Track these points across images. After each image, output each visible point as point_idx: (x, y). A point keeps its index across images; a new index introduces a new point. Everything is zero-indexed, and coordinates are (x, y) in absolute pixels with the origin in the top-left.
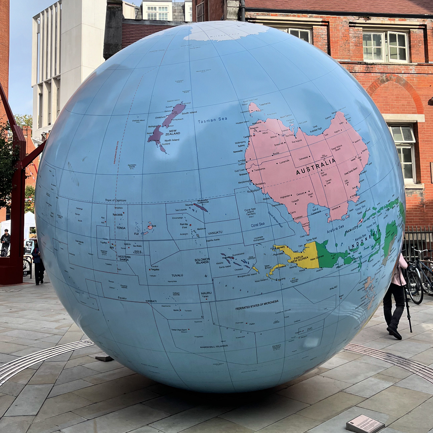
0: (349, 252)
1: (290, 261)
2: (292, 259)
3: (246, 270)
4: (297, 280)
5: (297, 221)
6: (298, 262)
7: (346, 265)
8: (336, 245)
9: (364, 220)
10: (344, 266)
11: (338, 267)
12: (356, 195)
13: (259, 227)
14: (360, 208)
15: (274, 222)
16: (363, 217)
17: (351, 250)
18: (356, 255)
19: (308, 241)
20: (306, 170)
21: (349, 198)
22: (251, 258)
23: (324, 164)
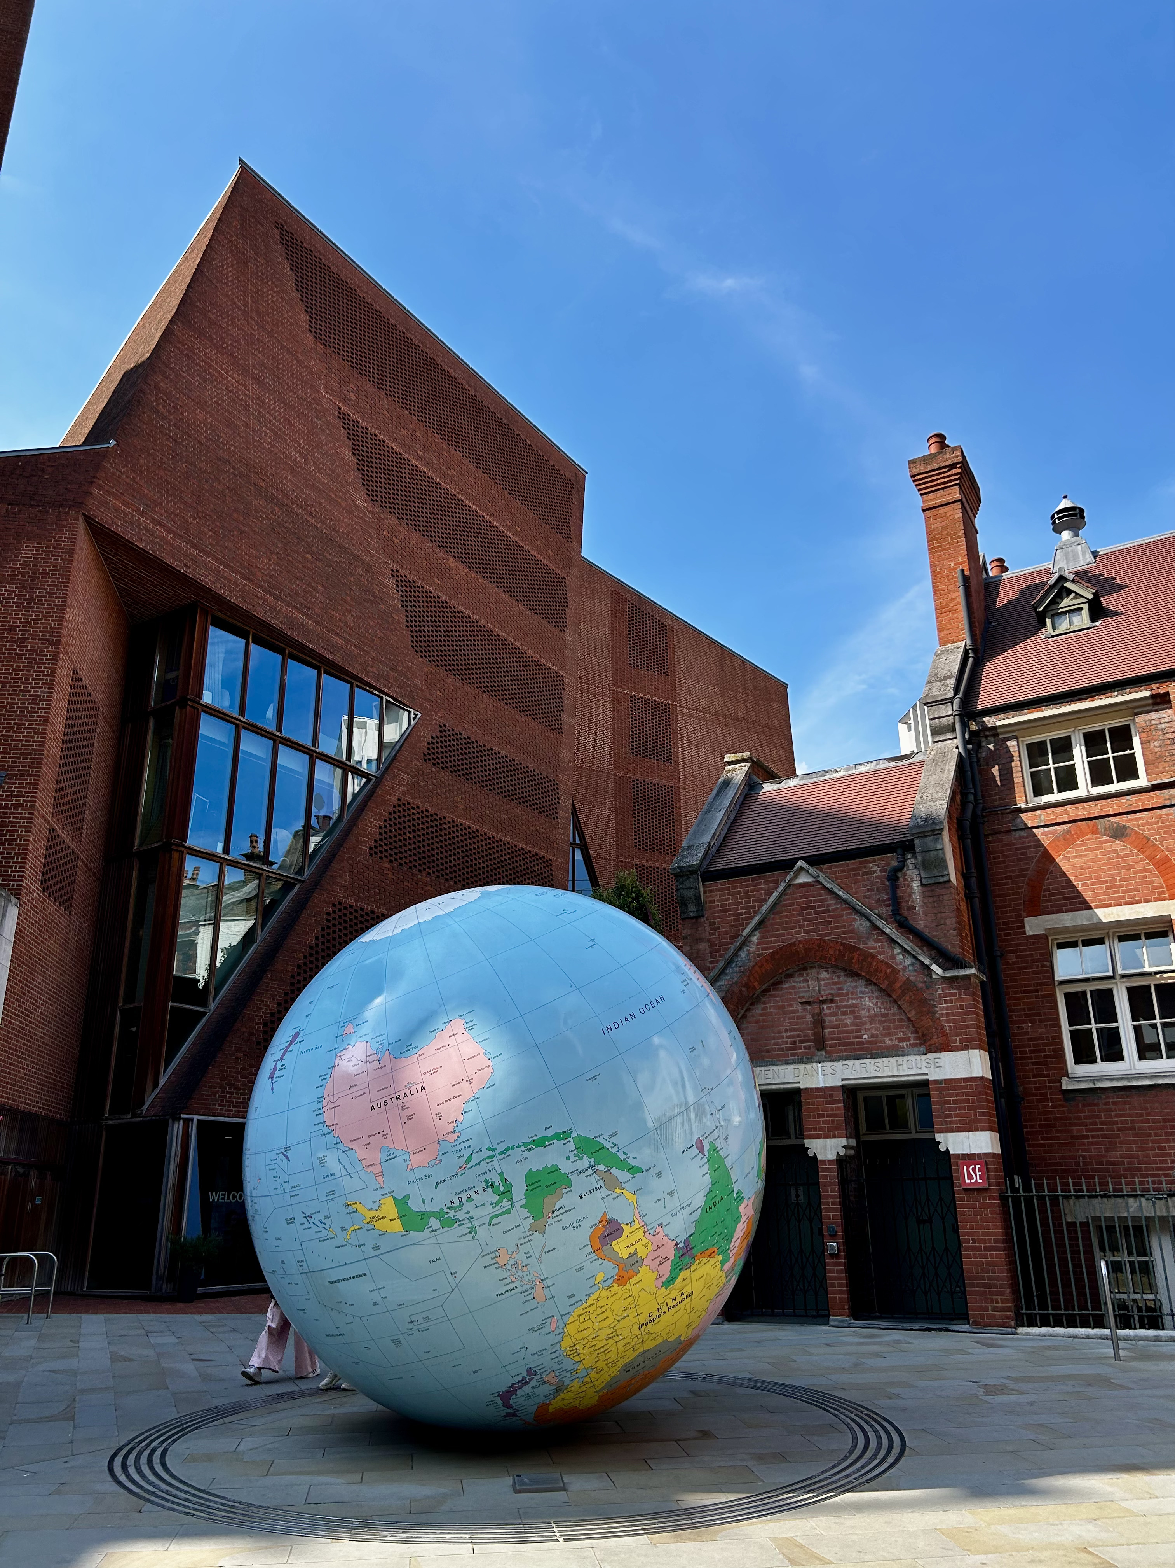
0: (446, 1210)
1: (365, 1222)
2: (368, 1220)
3: (324, 1232)
4: (379, 1247)
5: (369, 1170)
6: (374, 1223)
7: (446, 1229)
8: (423, 1201)
9: (469, 1166)
10: (442, 1230)
11: (433, 1231)
12: (454, 1132)
13: (330, 1178)
14: (460, 1150)
15: (344, 1173)
16: (467, 1162)
17: (449, 1208)
18: (461, 1215)
19: (383, 1195)
20: (383, 1104)
21: (441, 1137)
22: (326, 1217)
23: (408, 1093)
